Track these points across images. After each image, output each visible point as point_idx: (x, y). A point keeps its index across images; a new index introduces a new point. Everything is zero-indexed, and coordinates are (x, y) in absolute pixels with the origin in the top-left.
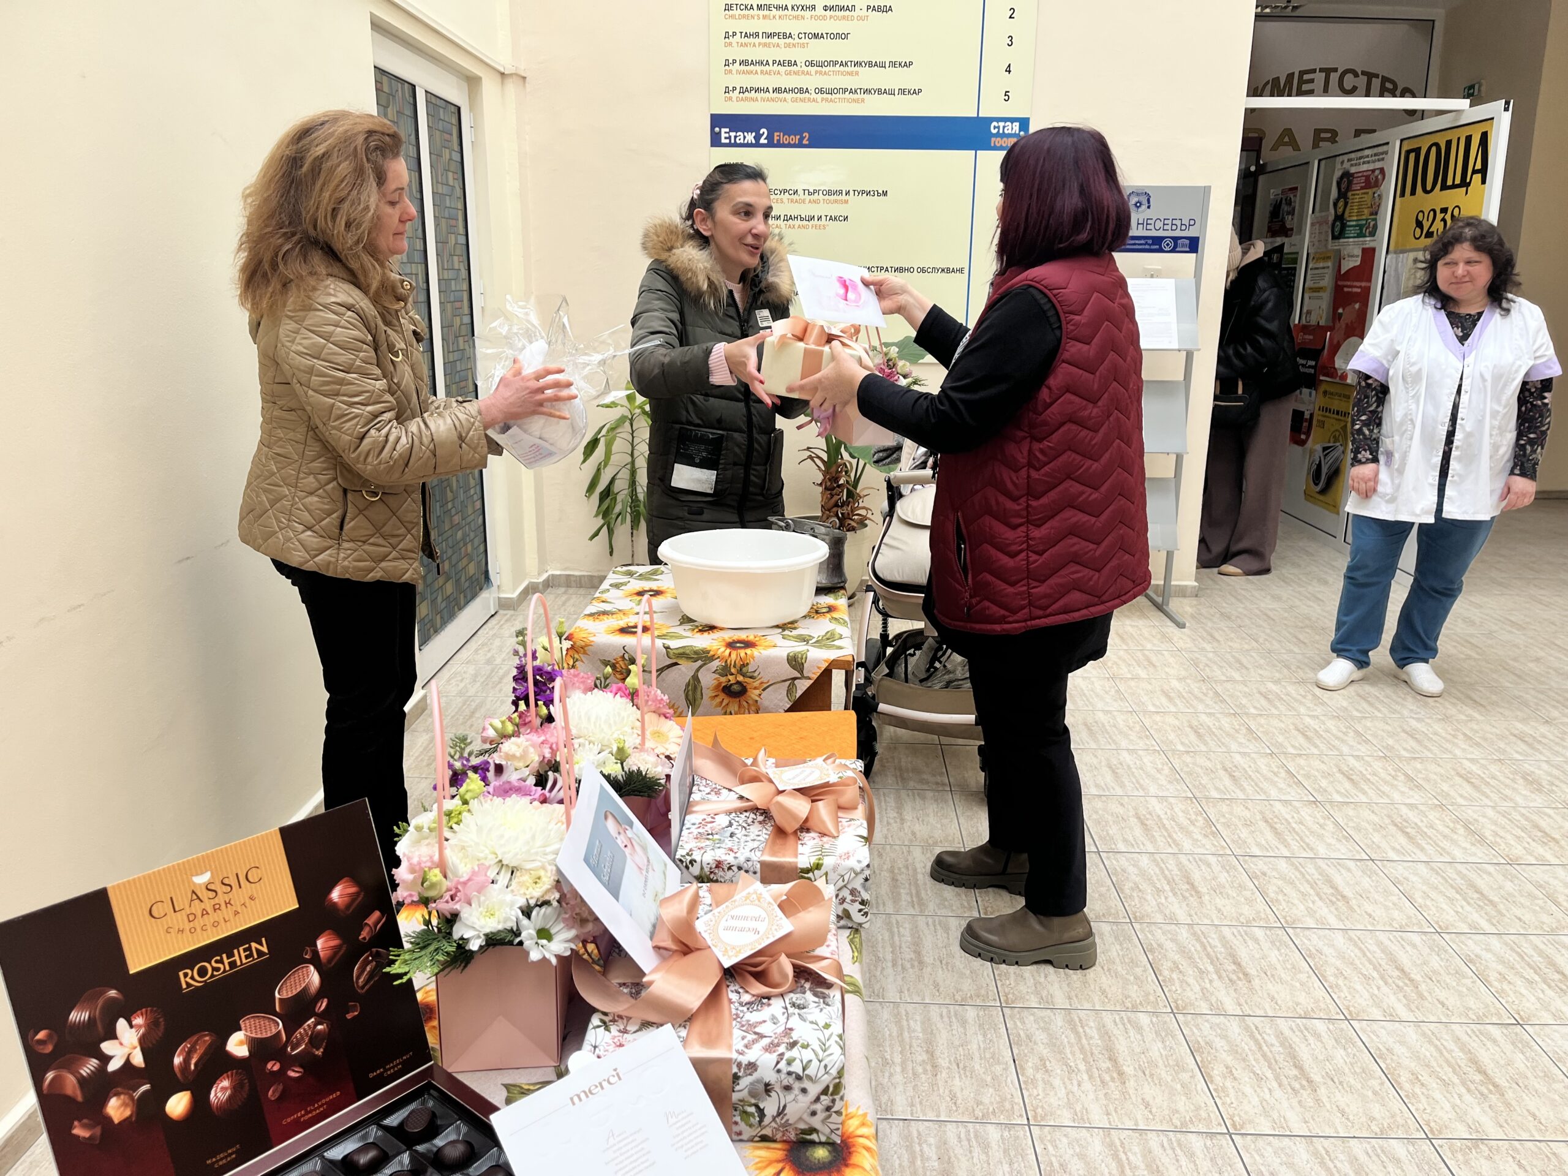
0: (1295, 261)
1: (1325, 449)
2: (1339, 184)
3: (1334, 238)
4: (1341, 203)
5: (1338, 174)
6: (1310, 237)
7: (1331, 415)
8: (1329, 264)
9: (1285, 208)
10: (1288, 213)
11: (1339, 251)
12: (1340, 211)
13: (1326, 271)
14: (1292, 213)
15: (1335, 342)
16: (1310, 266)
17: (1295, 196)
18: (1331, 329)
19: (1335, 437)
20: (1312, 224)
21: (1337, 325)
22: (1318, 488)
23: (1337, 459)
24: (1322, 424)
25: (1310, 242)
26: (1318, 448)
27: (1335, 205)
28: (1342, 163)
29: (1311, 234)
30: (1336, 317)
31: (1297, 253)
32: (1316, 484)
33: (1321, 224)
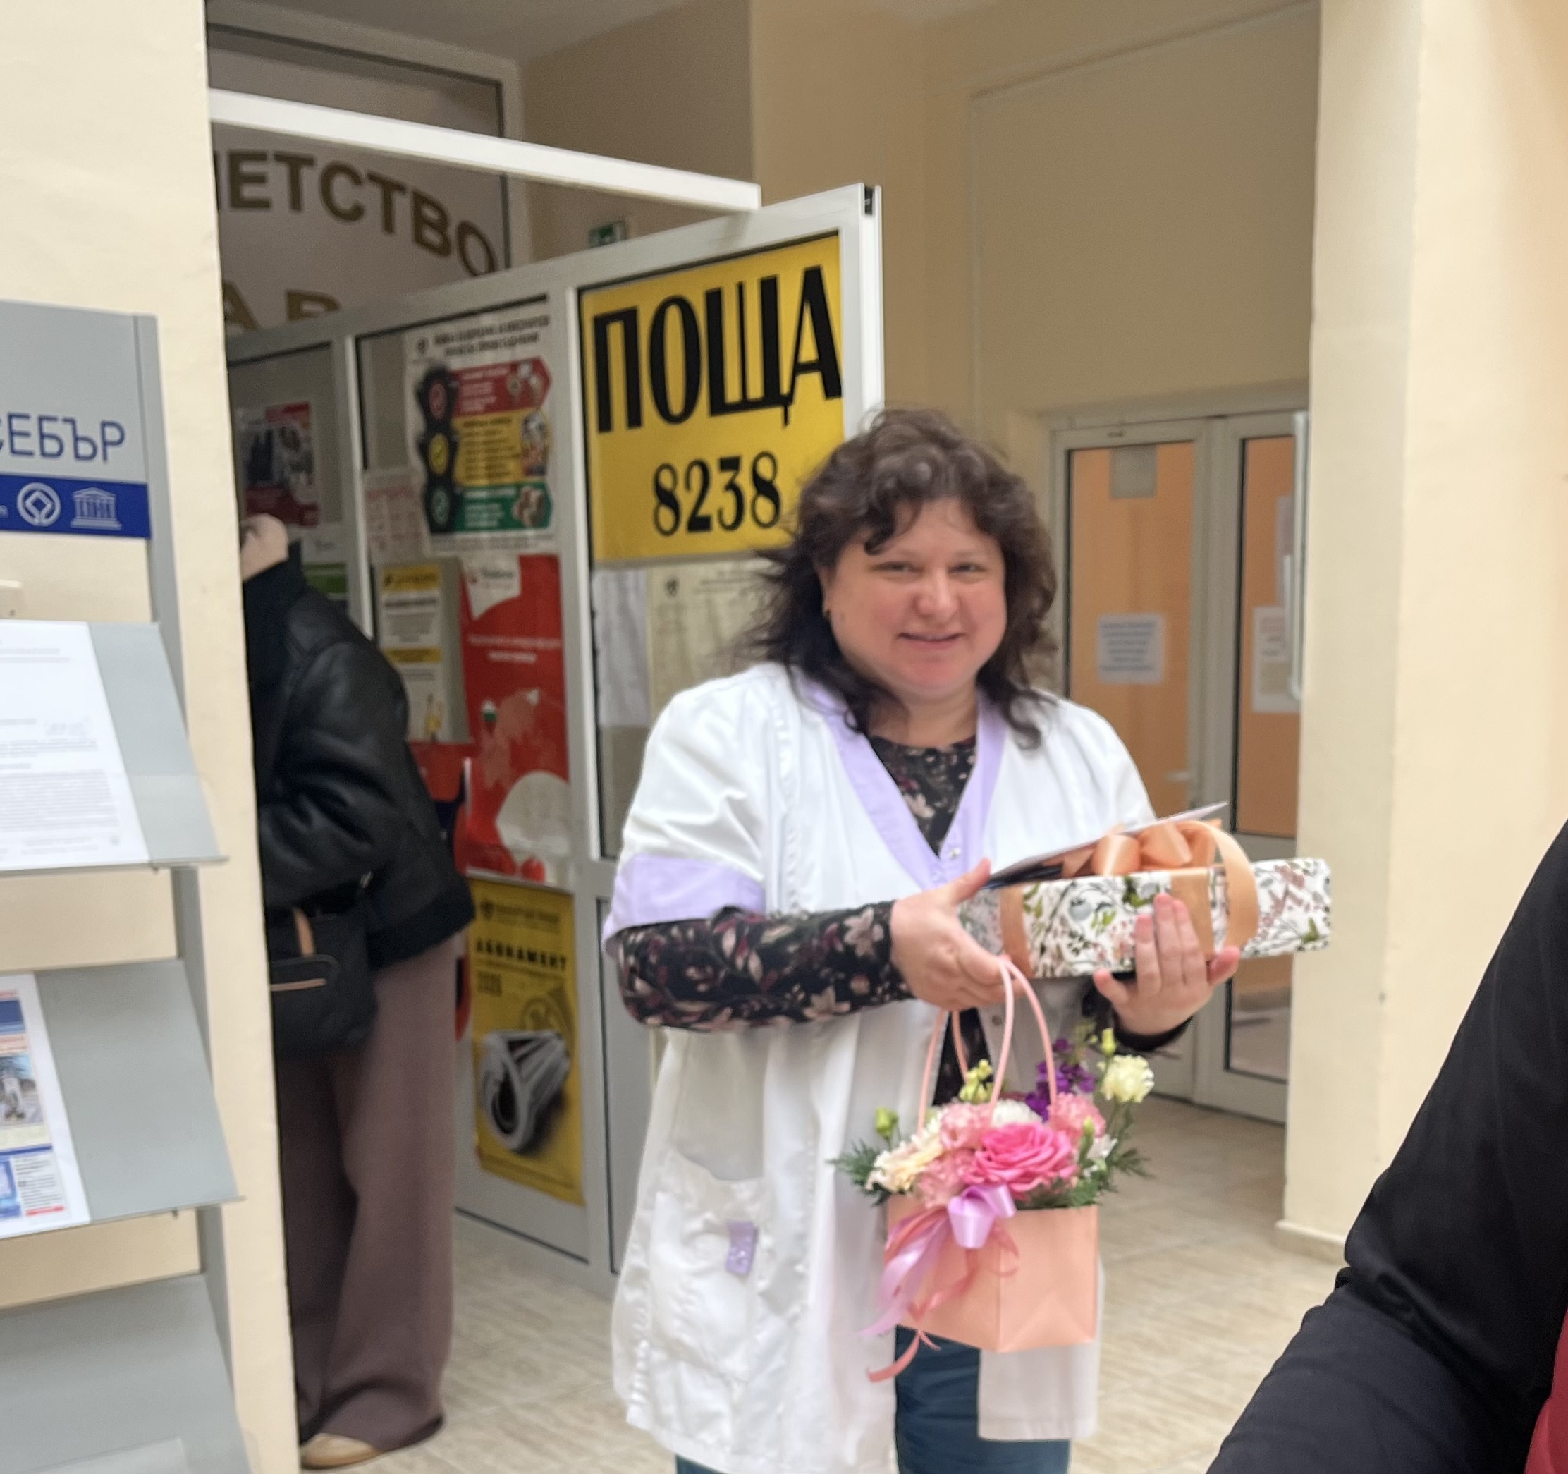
0: (341, 583)
1: (513, 1045)
2: (423, 397)
3: (435, 529)
4: (438, 446)
5: (414, 373)
6: (369, 528)
7: (515, 962)
8: (435, 592)
9: (283, 455)
10: (296, 468)
11: (456, 564)
12: (440, 463)
13: (428, 609)
14: (306, 465)
15: (489, 782)
16: (384, 597)
17: (306, 425)
18: (472, 751)
19: (535, 1016)
20: (370, 496)
21: (487, 743)
22: (516, 1140)
23: (551, 1072)
24: (493, 985)
25: (370, 540)
26: (494, 1042)
27: (424, 449)
28: (422, 346)
29: (370, 519)
30: (478, 724)
31: (341, 566)
32: (507, 1131)
33: (393, 494)
